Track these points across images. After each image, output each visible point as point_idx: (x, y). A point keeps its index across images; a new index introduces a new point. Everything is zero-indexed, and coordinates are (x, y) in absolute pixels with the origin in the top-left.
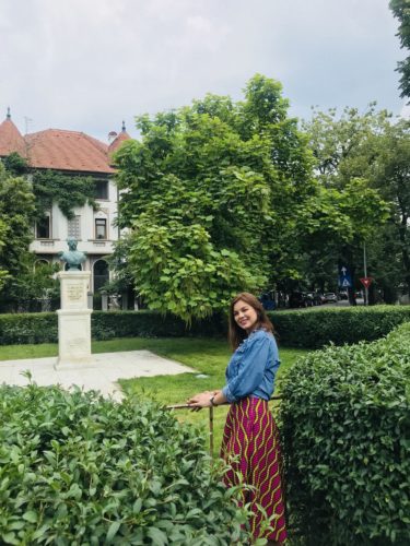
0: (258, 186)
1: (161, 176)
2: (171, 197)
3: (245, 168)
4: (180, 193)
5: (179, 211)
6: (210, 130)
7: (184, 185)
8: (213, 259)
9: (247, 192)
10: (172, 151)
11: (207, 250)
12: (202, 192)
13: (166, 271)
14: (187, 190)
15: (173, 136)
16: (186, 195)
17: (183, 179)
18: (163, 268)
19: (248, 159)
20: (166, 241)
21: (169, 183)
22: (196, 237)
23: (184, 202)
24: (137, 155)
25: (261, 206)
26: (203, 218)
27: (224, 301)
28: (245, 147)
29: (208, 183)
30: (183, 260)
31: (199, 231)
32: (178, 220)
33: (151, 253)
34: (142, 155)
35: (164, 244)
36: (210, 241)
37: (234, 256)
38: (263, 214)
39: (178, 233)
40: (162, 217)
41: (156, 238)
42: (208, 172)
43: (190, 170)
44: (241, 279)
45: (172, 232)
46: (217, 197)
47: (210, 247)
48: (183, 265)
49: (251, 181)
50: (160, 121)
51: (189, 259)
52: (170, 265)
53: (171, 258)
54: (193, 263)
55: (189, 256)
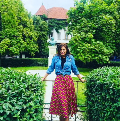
0: (111, 20)
1: (81, 19)
2: (83, 25)
3: (107, 15)
4: (86, 23)
5: (85, 29)
6: (97, 3)
7: (87, 21)
8: (94, 44)
9: (107, 22)
10: (84, 11)
11: (92, 41)
12: (93, 23)
13: (79, 47)
15: (85, 6)
16: (87, 24)
17: (87, 19)
18: (78, 46)
19: (109, 12)
20: (79, 38)
21: (82, 20)
22: (89, 37)
23: (87, 26)
24: (73, 12)
25: (111, 27)
26: (92, 31)
27: (96, 57)
28: (108, 8)
29: (95, 20)
30: (84, 44)
31: (90, 35)
32: (84, 32)
33: (75, 42)
34: (75, 12)
35: (78, 39)
36: (93, 38)
37: (101, 43)
38: (112, 30)
39: (83, 36)
40: (79, 31)
41: (76, 37)
42: (95, 17)
43: (90, 16)
44: (103, 50)
45: (81, 35)
46: (98, 24)
47: (93, 40)
49: (108, 19)
50: (81, 1)
51: (86, 44)
52: (80, 45)
53: (80, 43)
54: (87, 45)
55: (86, 43)
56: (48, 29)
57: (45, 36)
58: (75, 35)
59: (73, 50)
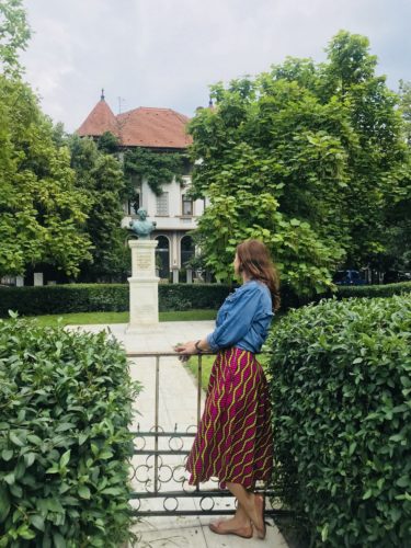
0: (332, 150)
1: (234, 145)
2: (242, 166)
3: (321, 133)
4: (251, 162)
5: (249, 180)
6: (285, 95)
7: (257, 153)
8: (282, 229)
9: (320, 157)
10: (245, 119)
11: (276, 221)
12: (274, 159)
13: (232, 241)
14: (258, 158)
15: (248, 103)
16: (257, 163)
17: (255, 147)
18: (229, 238)
19: (325, 123)
20: (233, 210)
21: (241, 152)
22: (264, 206)
23: (255, 171)
24: (210, 125)
25: (336, 172)
26: (273, 186)
27: (291, 273)
28: (322, 110)
29: (281, 150)
30: (249, 230)
31: (269, 200)
32: (247, 189)
33: (217, 223)
34: (214, 124)
35: (230, 214)
36: (279, 209)
37: (306, 226)
38: (338, 180)
39: (246, 203)
40: (231, 187)
41: (223, 207)
42: (281, 139)
43: (264, 139)
44: (311, 250)
45: (239, 202)
46: (290, 164)
47: (278, 216)
48: (249, 235)
49: (326, 145)
50: (233, 89)
51: (256, 228)
52: (236, 235)
53: (237, 228)
54: (259, 233)
55: (255, 226)
56: (122, 183)
57: (115, 206)
58: (217, 200)
59: (212, 250)
